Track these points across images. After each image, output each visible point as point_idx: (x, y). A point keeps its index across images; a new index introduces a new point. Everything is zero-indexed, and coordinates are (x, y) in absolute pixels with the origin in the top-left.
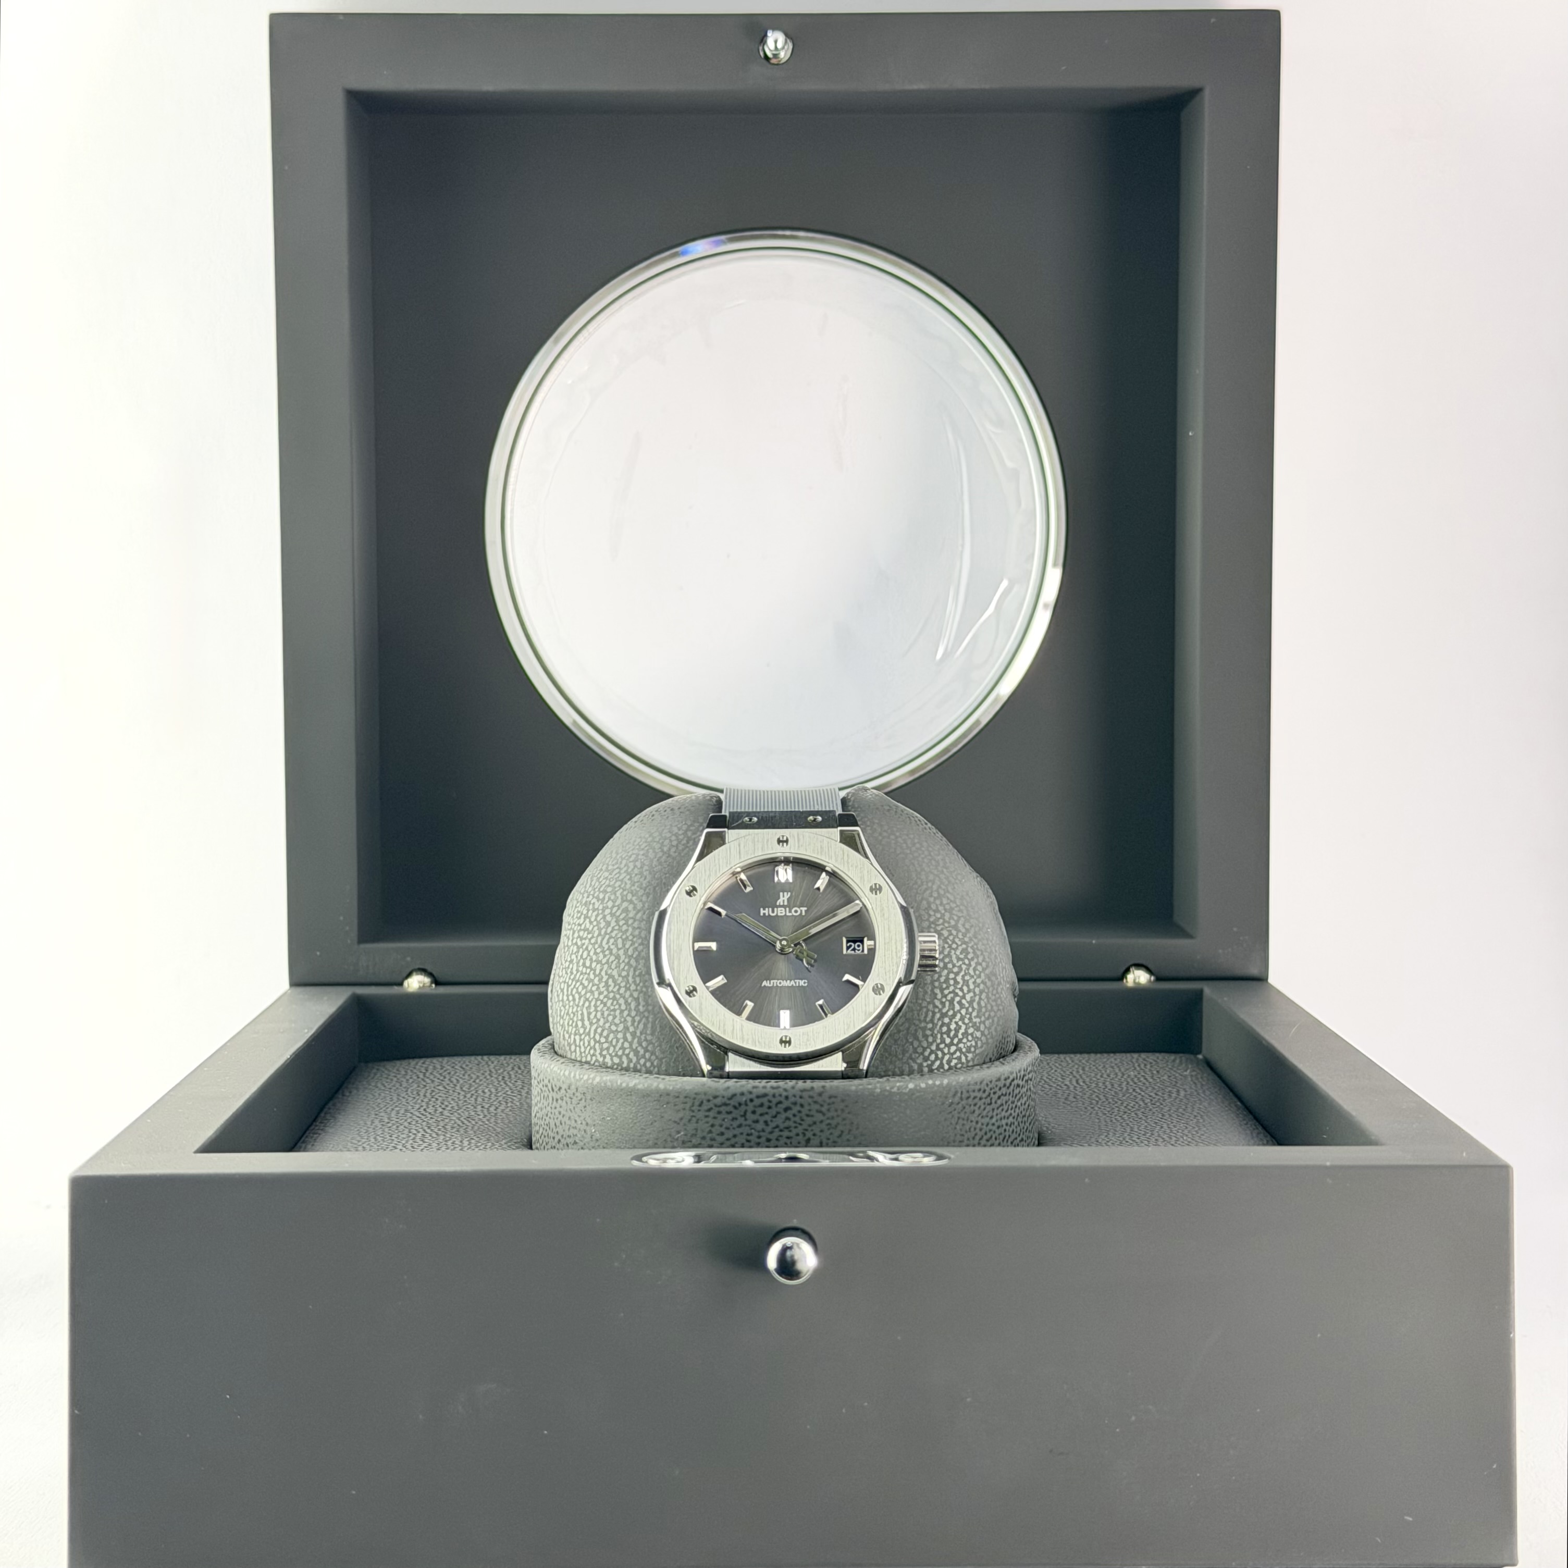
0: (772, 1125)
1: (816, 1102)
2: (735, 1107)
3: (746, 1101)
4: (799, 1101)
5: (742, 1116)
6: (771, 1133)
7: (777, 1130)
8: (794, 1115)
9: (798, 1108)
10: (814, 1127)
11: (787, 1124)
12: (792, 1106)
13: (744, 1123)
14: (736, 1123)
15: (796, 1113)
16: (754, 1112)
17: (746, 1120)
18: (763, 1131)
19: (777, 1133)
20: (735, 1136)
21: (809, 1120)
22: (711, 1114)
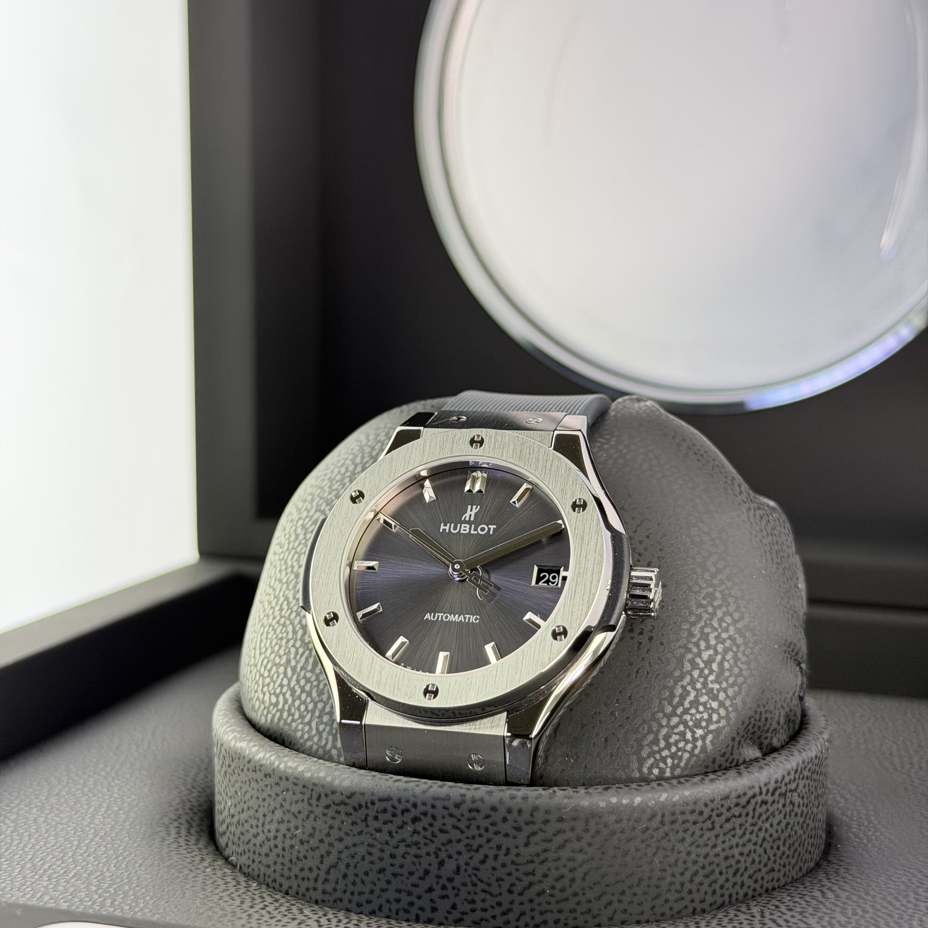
0: (397, 837)
1: (451, 815)
2: (355, 809)
3: (366, 803)
4: (431, 811)
5: (362, 821)
6: (397, 847)
7: (403, 844)
8: (425, 829)
9: (429, 820)
10: (448, 847)
11: (415, 838)
12: (422, 817)
13: (366, 830)
14: (357, 829)
15: (427, 826)
16: (376, 818)
17: (367, 826)
18: (387, 843)
19: (402, 849)
20: (355, 845)
21: (443, 838)
22: (331, 812)
